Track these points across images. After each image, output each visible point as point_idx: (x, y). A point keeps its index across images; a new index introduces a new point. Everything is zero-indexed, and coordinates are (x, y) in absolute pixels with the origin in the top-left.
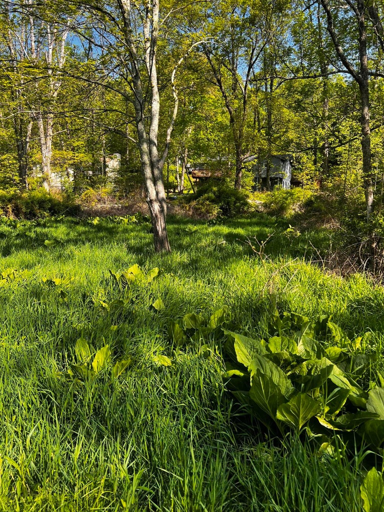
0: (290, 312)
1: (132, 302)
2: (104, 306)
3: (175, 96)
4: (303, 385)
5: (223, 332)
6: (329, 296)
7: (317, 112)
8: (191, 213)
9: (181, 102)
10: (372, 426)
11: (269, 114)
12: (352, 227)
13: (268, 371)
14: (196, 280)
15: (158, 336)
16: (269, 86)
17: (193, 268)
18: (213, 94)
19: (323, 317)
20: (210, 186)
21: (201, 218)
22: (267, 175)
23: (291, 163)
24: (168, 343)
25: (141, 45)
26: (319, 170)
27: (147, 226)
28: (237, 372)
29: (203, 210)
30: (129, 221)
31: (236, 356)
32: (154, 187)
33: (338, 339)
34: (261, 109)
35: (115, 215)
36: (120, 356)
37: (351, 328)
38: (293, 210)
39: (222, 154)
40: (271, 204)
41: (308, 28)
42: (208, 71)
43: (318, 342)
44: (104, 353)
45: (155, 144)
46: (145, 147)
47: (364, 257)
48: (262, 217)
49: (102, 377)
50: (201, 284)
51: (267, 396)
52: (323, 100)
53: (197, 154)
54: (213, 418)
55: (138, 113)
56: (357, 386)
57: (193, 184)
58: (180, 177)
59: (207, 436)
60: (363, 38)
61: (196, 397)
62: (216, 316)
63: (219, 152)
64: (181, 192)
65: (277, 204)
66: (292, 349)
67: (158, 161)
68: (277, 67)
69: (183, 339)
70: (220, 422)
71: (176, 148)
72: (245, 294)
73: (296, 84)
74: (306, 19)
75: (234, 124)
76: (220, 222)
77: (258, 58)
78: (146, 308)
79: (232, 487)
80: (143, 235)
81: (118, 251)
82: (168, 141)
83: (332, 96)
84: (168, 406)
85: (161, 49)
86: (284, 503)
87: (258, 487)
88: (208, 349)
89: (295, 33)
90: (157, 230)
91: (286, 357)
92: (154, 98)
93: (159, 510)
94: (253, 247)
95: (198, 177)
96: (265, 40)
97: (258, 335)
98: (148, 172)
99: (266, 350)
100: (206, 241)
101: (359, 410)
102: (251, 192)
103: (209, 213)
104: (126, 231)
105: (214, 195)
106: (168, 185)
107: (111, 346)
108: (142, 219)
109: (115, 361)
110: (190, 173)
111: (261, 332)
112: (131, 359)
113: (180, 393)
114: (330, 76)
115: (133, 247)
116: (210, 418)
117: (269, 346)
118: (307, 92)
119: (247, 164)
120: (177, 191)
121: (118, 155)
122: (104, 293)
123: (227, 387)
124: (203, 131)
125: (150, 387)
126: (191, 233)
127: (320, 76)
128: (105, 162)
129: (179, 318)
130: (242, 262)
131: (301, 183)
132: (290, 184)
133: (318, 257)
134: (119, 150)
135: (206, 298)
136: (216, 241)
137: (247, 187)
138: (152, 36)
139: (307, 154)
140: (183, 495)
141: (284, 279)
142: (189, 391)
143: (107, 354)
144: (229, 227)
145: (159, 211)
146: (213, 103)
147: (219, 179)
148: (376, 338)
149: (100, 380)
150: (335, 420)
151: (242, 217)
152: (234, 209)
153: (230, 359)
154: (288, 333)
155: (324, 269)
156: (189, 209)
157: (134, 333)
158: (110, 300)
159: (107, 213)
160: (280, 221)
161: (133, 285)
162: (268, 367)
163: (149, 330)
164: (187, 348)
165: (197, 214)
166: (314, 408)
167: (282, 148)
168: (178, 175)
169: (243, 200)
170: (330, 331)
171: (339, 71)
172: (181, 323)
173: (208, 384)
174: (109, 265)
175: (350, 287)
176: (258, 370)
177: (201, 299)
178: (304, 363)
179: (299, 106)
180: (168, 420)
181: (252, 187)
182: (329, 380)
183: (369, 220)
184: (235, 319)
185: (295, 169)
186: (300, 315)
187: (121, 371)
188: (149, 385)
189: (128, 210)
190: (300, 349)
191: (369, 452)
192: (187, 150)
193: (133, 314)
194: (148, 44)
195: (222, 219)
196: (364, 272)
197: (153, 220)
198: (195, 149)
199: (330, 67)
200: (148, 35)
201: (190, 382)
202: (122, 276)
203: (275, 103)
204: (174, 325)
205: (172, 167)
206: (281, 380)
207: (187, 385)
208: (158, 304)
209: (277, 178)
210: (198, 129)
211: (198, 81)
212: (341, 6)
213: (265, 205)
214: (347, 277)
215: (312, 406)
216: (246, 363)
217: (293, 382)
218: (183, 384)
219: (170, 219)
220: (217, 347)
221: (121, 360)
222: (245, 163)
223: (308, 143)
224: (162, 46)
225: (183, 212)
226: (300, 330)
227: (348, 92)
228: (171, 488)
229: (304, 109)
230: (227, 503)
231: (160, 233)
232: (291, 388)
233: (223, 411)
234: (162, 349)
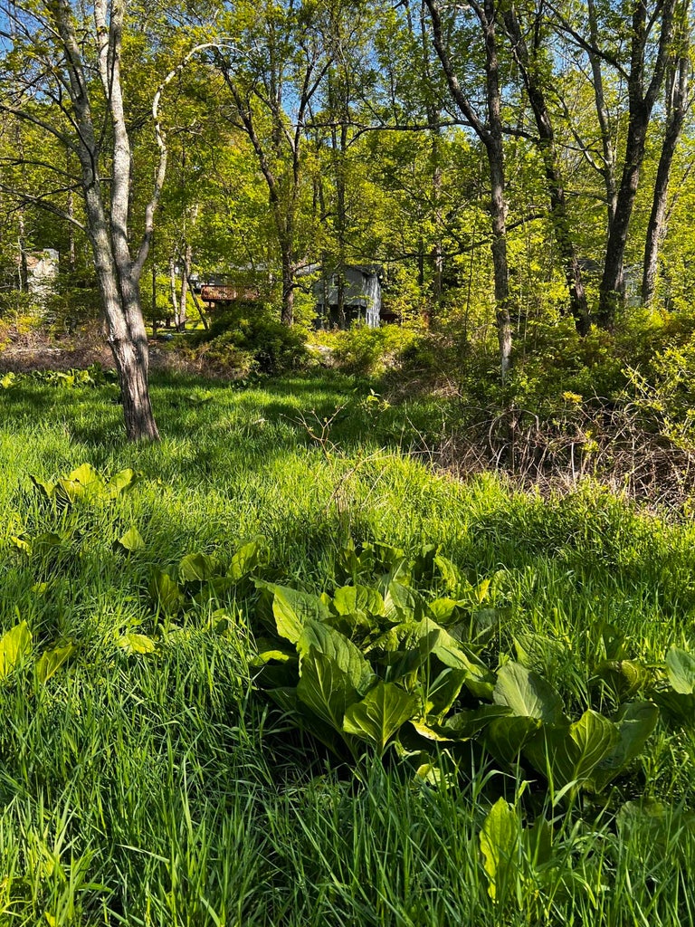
0: (372, 541)
1: (78, 536)
2: (19, 546)
3: (160, 143)
4: (389, 668)
5: (253, 583)
6: (440, 511)
7: (423, 192)
8: (200, 366)
9: (173, 155)
10: (500, 728)
11: (341, 190)
12: (478, 393)
13: (331, 648)
14: (207, 492)
15: (129, 599)
16: (338, 140)
17: (202, 468)
18: (237, 147)
19: (428, 548)
20: (235, 317)
21: (220, 375)
22: (339, 301)
23: (380, 281)
24: (149, 610)
25: (91, 39)
26: (427, 295)
27: (112, 390)
28: (278, 655)
29: (224, 360)
30: (75, 381)
31: (276, 625)
32: (122, 316)
33: (451, 584)
34: (326, 180)
35: (48, 368)
36: (53, 640)
37: (474, 565)
38: (383, 365)
39: (257, 259)
40: (347, 352)
41: (403, 39)
42: (227, 102)
43: (416, 592)
44: (17, 636)
45: (123, 233)
46: (102, 236)
47: (498, 444)
48: (332, 377)
49: (13, 683)
50: (216, 499)
51: (327, 693)
52: (431, 171)
53: (210, 255)
54: (231, 742)
55: (87, 171)
56: (479, 664)
57: (204, 311)
58: (179, 298)
59: (220, 774)
60: (493, 65)
61: (200, 705)
62: (243, 555)
63: (251, 255)
64: (181, 327)
65: (356, 352)
66: (375, 606)
67: (130, 266)
68: (351, 105)
69: (178, 600)
70: (245, 747)
71: (167, 243)
72: (297, 513)
73: (386, 140)
74: (400, 23)
75: (276, 205)
76: (255, 383)
77: (319, 86)
78: (106, 547)
79: (262, 863)
80: (104, 407)
81: (54, 437)
82: (149, 229)
83: (446, 165)
84: (146, 728)
85: (134, 52)
86: (352, 878)
87: (310, 855)
88: (224, 617)
89: (381, 46)
90: (130, 397)
91: (362, 621)
92: (118, 144)
93: (123, 923)
94: (310, 429)
95: (214, 300)
96: (331, 54)
97: (317, 585)
98: (110, 287)
99: (331, 611)
100: (229, 419)
101: (481, 703)
102: (312, 330)
103: (235, 367)
104: (69, 399)
105: (244, 333)
106: (155, 313)
107: (33, 624)
108: (103, 376)
109: (41, 649)
110: (197, 291)
111: (323, 581)
112: (73, 645)
113: (169, 701)
114: (444, 129)
115: (83, 431)
116: (226, 743)
117: (335, 603)
118: (404, 154)
119: (302, 279)
120: (172, 324)
121: (52, 252)
122: (19, 519)
123: (258, 682)
124: (221, 214)
125: (110, 695)
126: (200, 404)
127: (424, 127)
128: (24, 264)
129: (173, 562)
130: (294, 456)
131: (397, 317)
132: (378, 318)
133: (422, 446)
134: (55, 243)
135: (225, 523)
136: (248, 419)
137: (304, 322)
138: (112, 23)
139: (407, 265)
140: (168, 888)
141: (365, 487)
142: (187, 695)
143: (23, 639)
144: (272, 392)
145: (133, 362)
146: (237, 163)
147: (251, 304)
148: (512, 581)
149: (9, 689)
150: (444, 724)
151: (296, 376)
152: (281, 361)
153: (264, 631)
154: (369, 579)
155: (432, 465)
156: (197, 359)
157: (81, 596)
158: (33, 534)
159: (31, 365)
160: (361, 384)
161: (81, 504)
162: (330, 641)
163: (112, 589)
164: (186, 617)
165: (211, 368)
166: (407, 707)
167: (363, 252)
168: (174, 295)
169: (296, 344)
170: (438, 572)
171: (457, 122)
172: (175, 572)
173: (222, 681)
174: (33, 467)
175: (474, 496)
176: (312, 648)
177: (215, 526)
178: (394, 629)
179: (391, 178)
180: (144, 753)
181: (313, 321)
182: (434, 656)
183: (505, 382)
184: (277, 559)
185: (388, 292)
186: (390, 547)
187: (52, 669)
188: (108, 691)
189: (74, 360)
190: (386, 606)
191: (494, 772)
192: (190, 247)
193: (79, 559)
194: (105, 39)
195: (260, 379)
196: (497, 470)
197: (123, 378)
198: (205, 247)
199: (443, 114)
200: (103, 21)
201: (188, 679)
202: (58, 486)
203: (350, 171)
204: (159, 576)
205: (161, 278)
206: (352, 662)
207: (183, 685)
208: (130, 539)
209: (357, 307)
210: (210, 209)
211: (205, 118)
212: (458, 6)
213: (337, 355)
214: (469, 479)
215: (403, 704)
216: (293, 637)
217: (373, 665)
218: (175, 684)
219: (158, 376)
220: (240, 612)
221: (53, 647)
222: (298, 276)
223: (408, 246)
224: (135, 46)
225: (185, 364)
226: (387, 572)
227: (472, 161)
228: (147, 879)
229: (400, 185)
230: (252, 891)
231: (137, 403)
232: (371, 675)
233: (250, 727)
234: (137, 623)
